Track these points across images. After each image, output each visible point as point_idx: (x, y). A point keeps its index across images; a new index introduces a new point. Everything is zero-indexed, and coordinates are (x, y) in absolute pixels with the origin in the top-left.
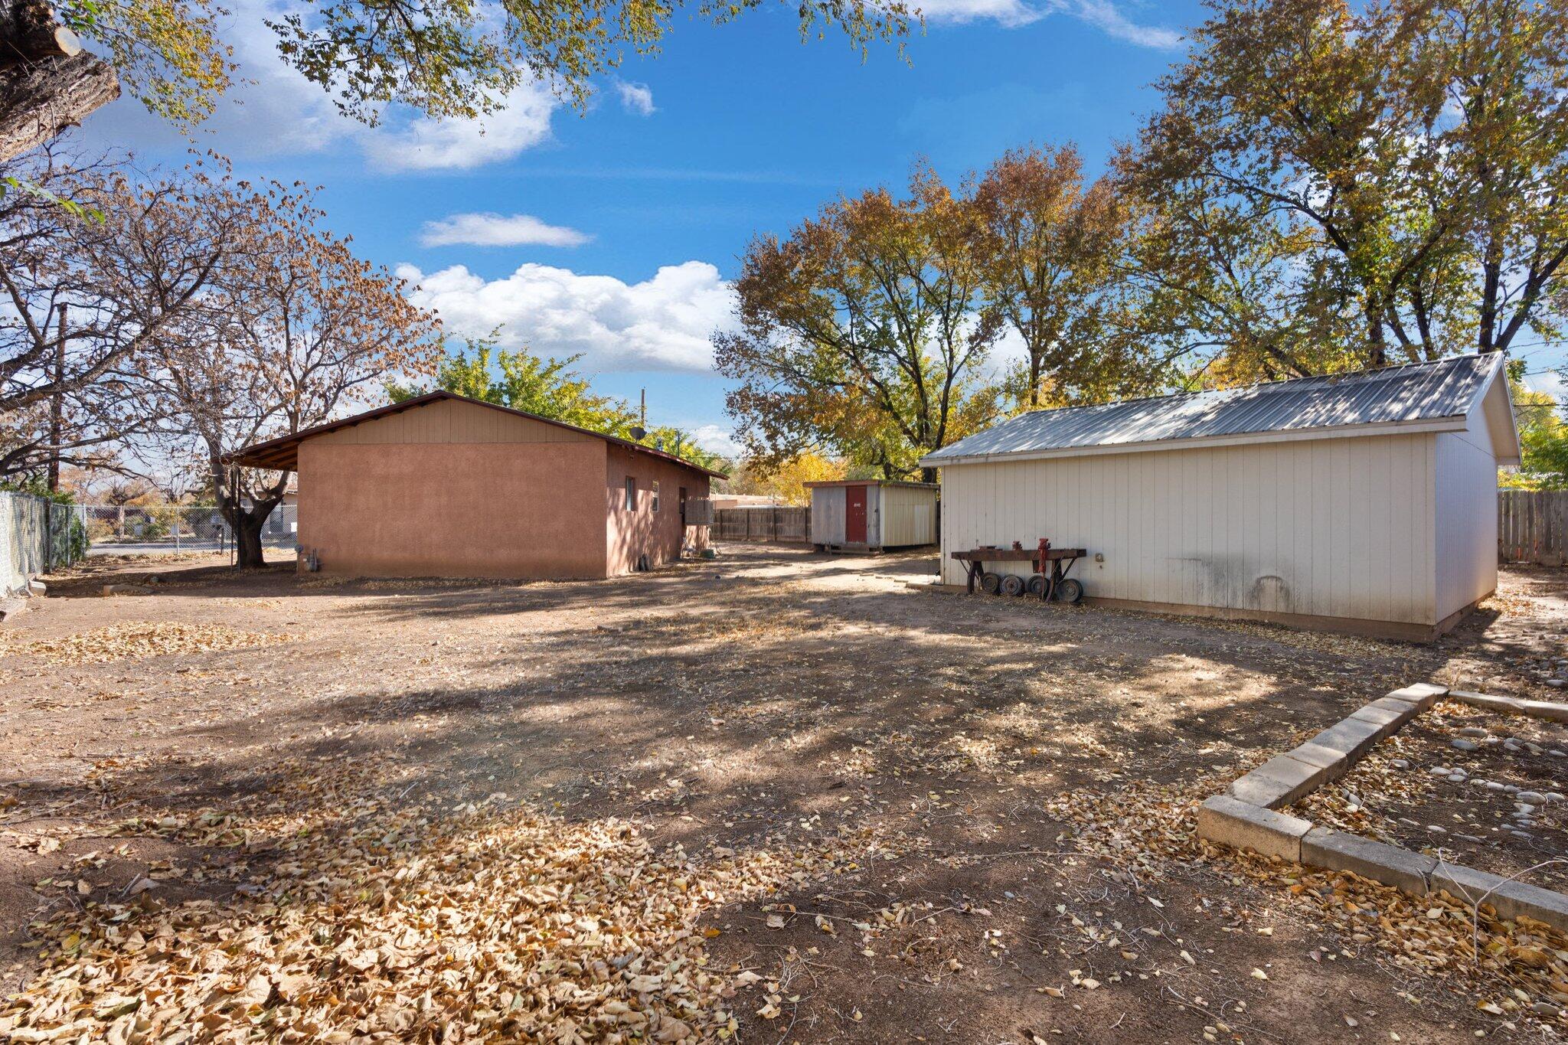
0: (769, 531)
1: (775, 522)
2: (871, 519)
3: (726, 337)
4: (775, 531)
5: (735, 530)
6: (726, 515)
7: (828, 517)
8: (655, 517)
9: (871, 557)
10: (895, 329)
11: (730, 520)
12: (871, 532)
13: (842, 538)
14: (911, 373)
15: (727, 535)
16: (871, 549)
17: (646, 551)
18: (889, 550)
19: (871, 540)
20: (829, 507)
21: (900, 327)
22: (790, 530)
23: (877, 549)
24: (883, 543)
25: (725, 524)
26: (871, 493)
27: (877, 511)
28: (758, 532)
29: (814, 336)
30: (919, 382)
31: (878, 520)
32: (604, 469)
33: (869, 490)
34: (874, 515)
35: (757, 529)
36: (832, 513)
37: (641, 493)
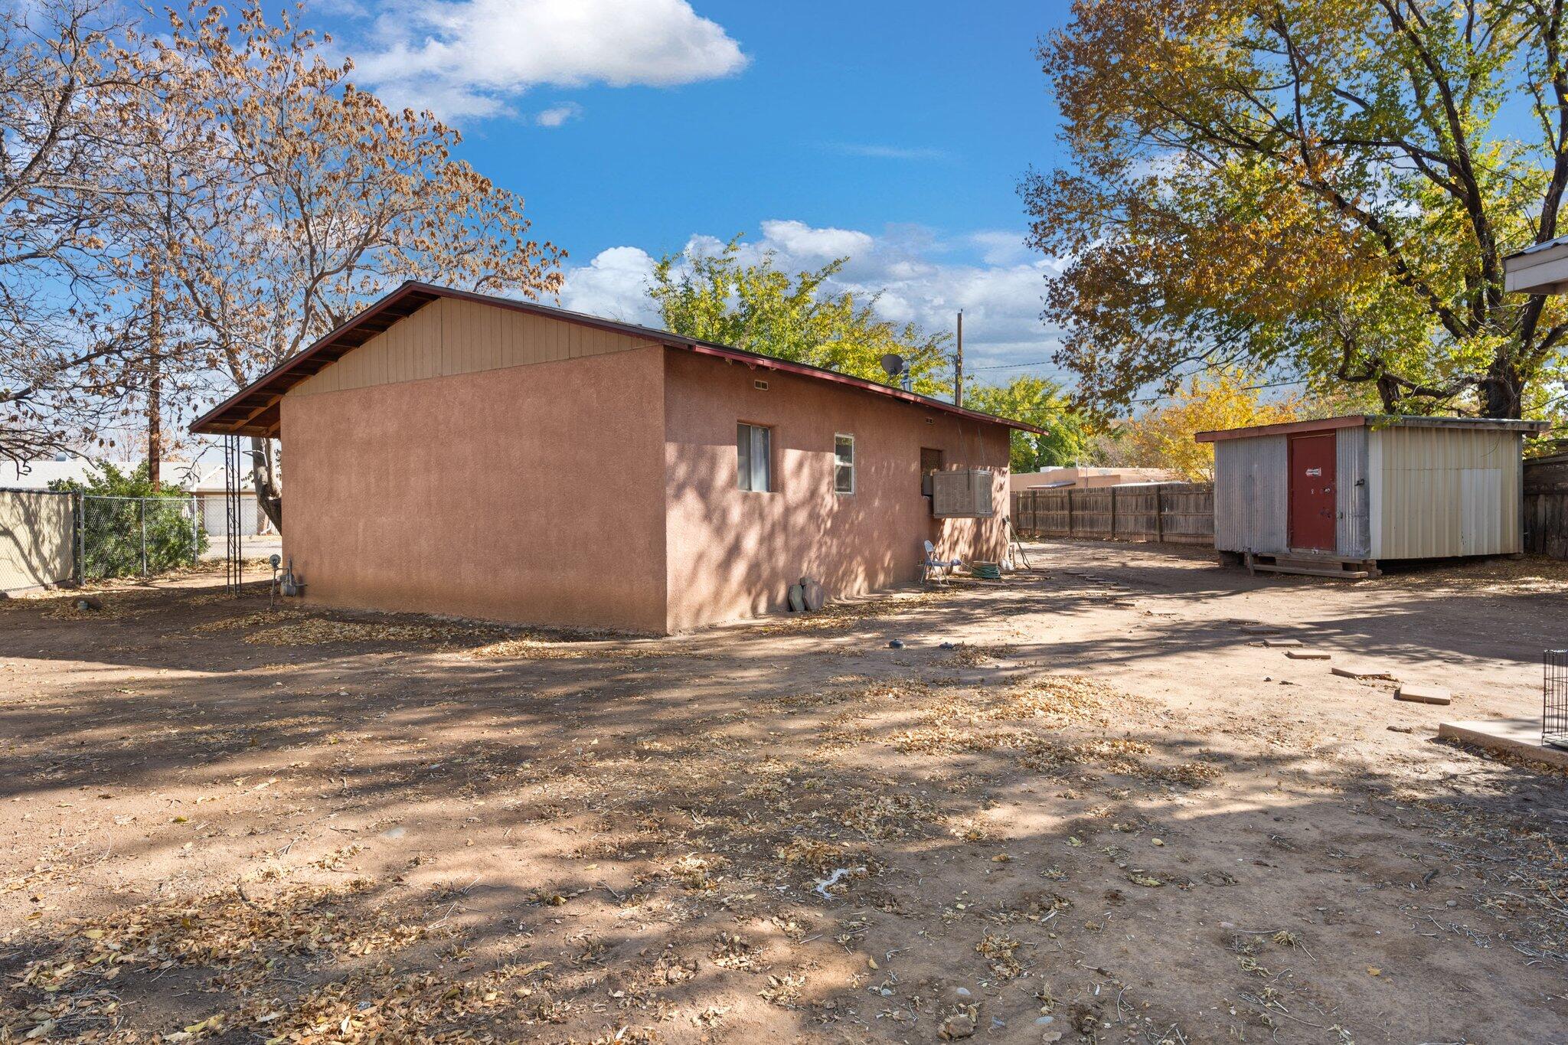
0: (1150, 524)
1: (1161, 509)
2: (1347, 499)
3: (1049, 183)
4: (1160, 524)
5: (1092, 523)
6: (1077, 498)
7: (1250, 499)
8: (845, 503)
9: (1344, 583)
10: (1407, 97)
11: (1084, 506)
12: (1347, 531)
13: (1279, 541)
14: (1454, 190)
15: (1080, 531)
16: (1347, 567)
17: (811, 567)
18: (1392, 568)
19: (1348, 543)
20: (1249, 479)
21: (1421, 93)
22: (1184, 524)
23: (1364, 565)
24: (1377, 551)
25: (1078, 513)
26: (1346, 448)
27: (1363, 483)
28: (1131, 528)
29: (1210, 136)
30: (1473, 202)
31: (1366, 504)
32: (660, 405)
33: (1341, 439)
34: (1355, 493)
35: (1129, 522)
36: (1258, 488)
37: (791, 457)
